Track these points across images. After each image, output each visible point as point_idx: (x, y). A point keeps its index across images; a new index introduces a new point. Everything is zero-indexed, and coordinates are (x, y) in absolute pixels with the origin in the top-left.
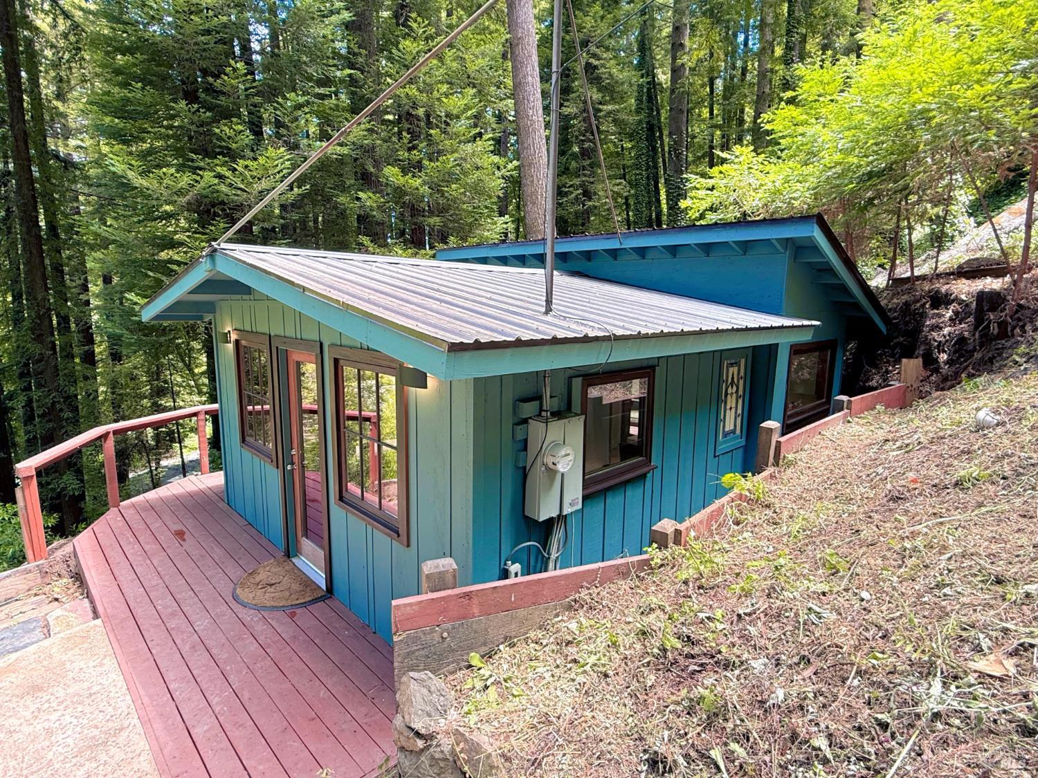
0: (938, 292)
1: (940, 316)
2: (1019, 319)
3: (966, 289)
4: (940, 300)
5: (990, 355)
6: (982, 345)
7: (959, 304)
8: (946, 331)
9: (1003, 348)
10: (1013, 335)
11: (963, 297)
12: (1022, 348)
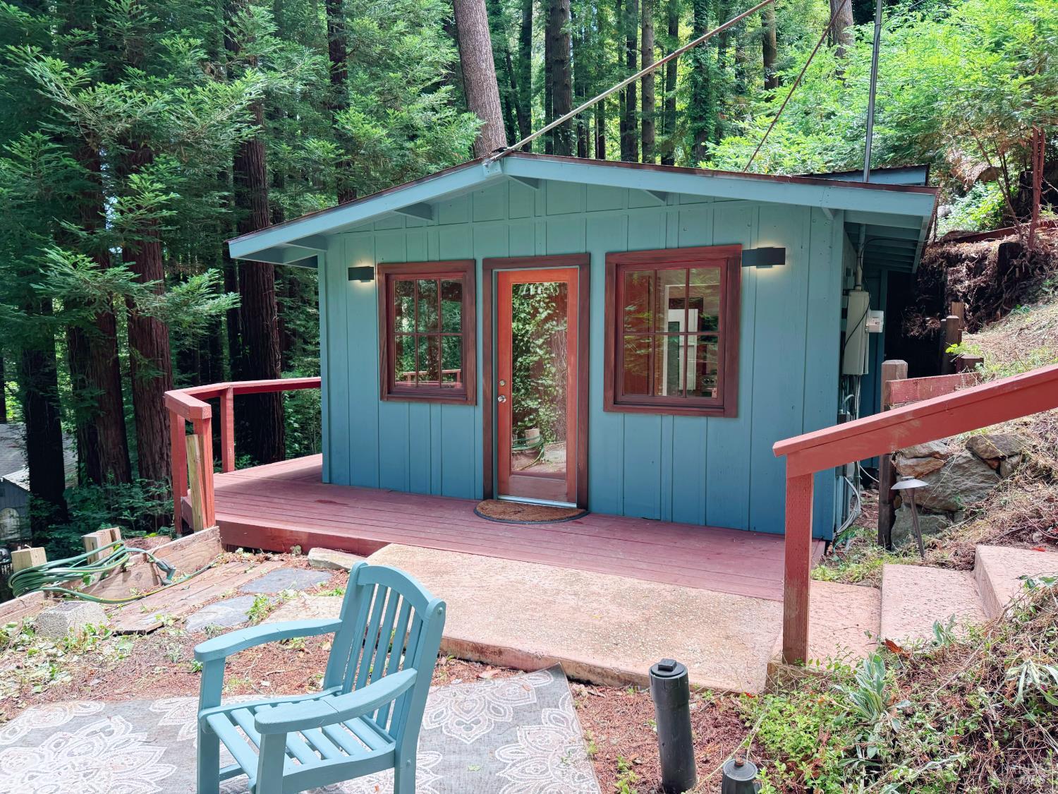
0: (948, 253)
1: (958, 272)
2: (1036, 263)
3: (972, 250)
4: (955, 260)
5: (1017, 293)
6: (1007, 288)
7: (971, 261)
8: (967, 283)
9: (1025, 288)
10: (1034, 276)
11: (973, 255)
12: (1048, 282)
